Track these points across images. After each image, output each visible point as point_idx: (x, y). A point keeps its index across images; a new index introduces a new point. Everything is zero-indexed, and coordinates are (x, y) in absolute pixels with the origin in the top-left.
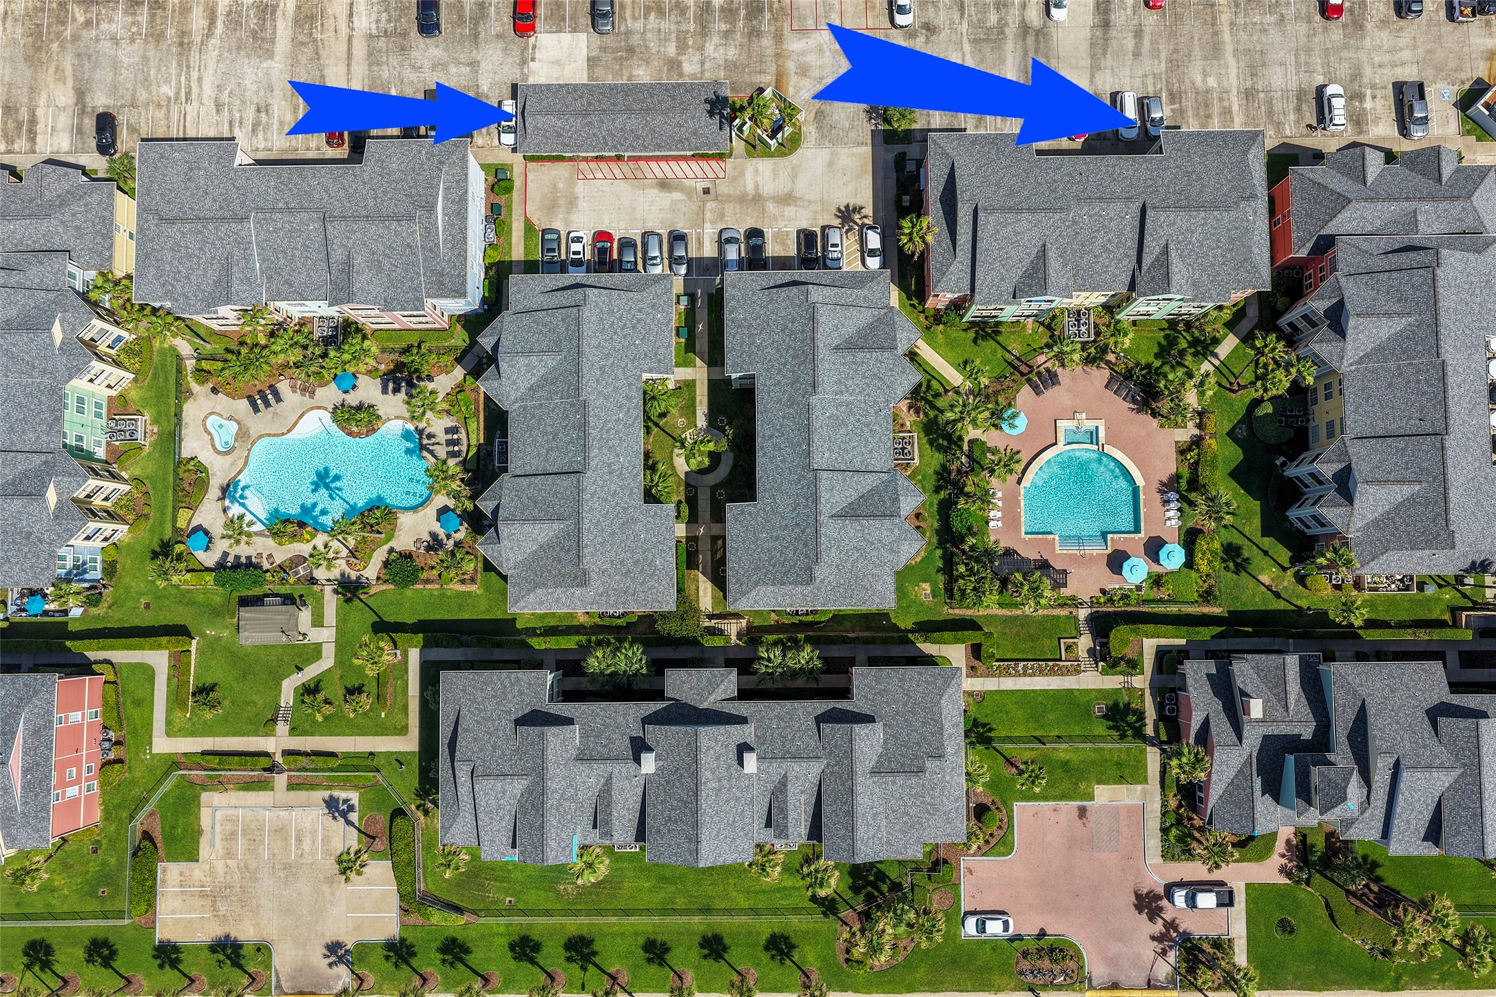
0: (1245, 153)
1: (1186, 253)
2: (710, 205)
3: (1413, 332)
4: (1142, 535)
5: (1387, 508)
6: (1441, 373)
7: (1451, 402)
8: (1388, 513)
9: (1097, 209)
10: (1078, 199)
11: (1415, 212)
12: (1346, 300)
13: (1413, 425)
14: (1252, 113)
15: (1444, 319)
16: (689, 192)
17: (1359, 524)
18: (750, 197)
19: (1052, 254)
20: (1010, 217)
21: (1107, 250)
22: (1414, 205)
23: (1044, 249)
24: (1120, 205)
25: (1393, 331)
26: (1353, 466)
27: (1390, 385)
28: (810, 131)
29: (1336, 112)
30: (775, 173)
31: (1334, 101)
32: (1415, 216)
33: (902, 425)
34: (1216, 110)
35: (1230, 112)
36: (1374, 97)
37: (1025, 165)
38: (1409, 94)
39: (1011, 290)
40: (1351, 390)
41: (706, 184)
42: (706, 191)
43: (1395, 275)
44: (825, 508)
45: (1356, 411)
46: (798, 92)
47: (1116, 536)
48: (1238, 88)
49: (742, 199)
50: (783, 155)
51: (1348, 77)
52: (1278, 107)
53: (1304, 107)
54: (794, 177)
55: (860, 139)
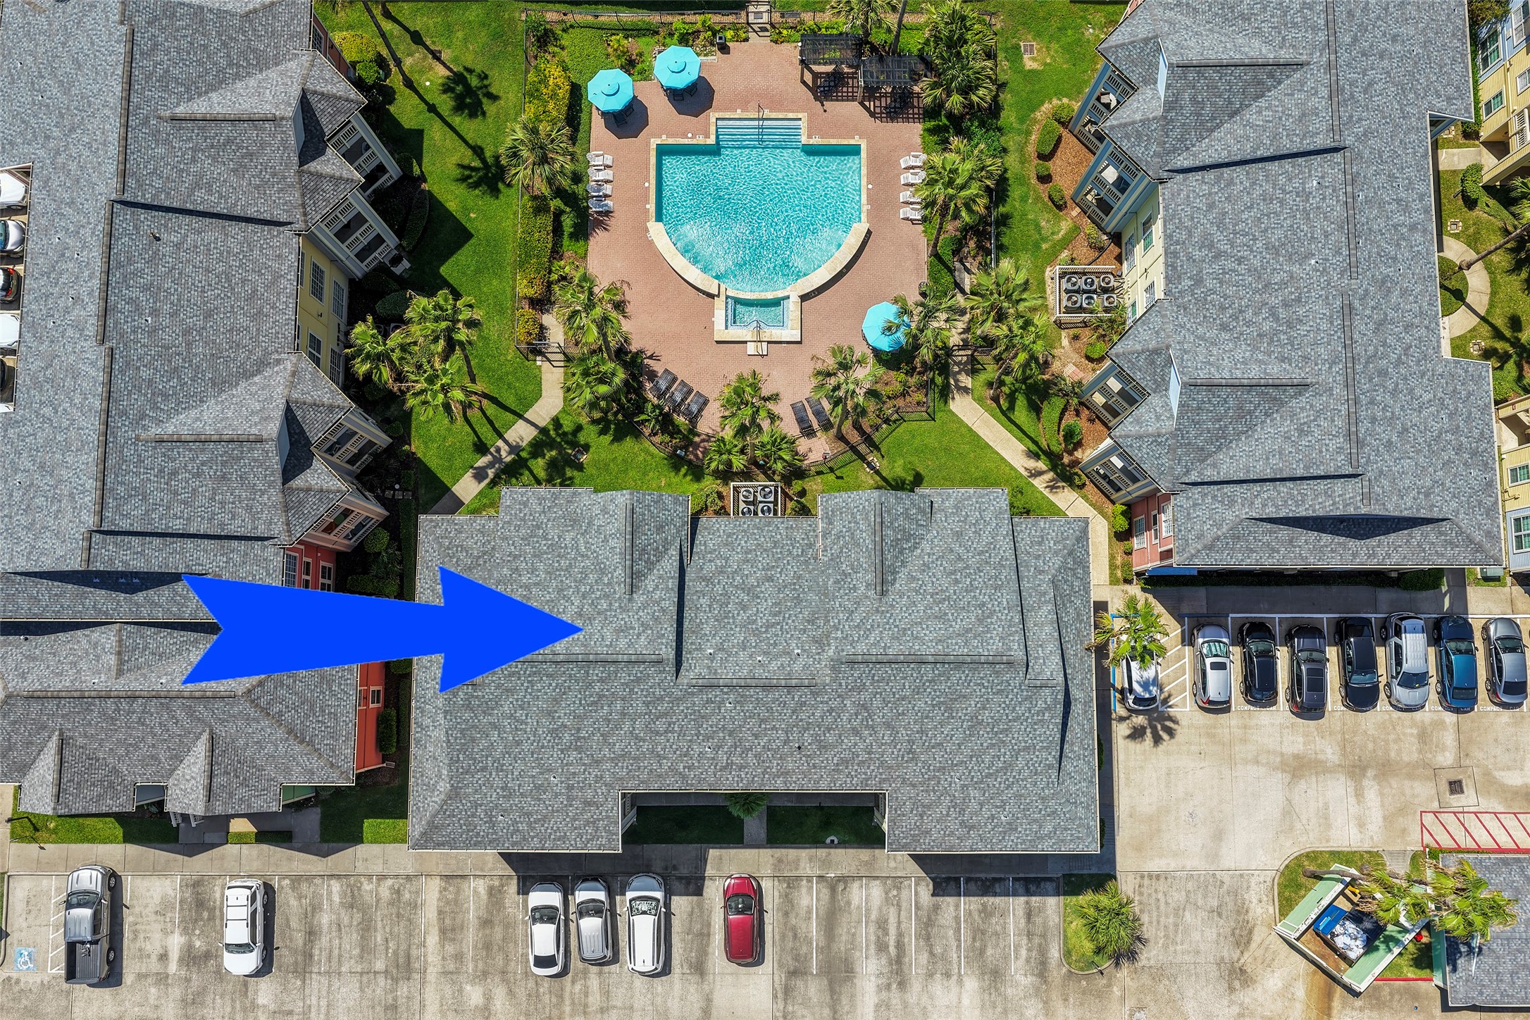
0: (455, 793)
1: (592, 578)
2: (1446, 758)
3: (155, 407)
4: (654, 142)
5: (239, 85)
6: (110, 323)
7: (98, 265)
8: (237, 77)
9: (774, 666)
10: (813, 688)
11: (120, 673)
12: (278, 478)
13: (177, 231)
14: (400, 929)
15: (91, 426)
16: (1490, 785)
17: (293, 65)
18: (1370, 773)
19: (864, 578)
20: (958, 648)
21: (749, 590)
22: (121, 685)
23: (883, 583)
24: (727, 673)
25: (193, 413)
26: (296, 160)
27: (208, 315)
28: (1261, 907)
29: (244, 913)
30: (1325, 818)
31: (244, 938)
32: (121, 662)
33: (1076, 338)
34: (471, 937)
35: (443, 931)
36: (164, 957)
37: (912, 771)
38: (96, 960)
39: (939, 516)
40: (282, 319)
41: (1456, 801)
42: (1456, 787)
43: (177, 526)
44: (1316, 78)
45: (277, 277)
46: (1287, 987)
47: (700, 140)
48: (423, 982)
49: (1386, 769)
50: (1312, 856)
51: (209, 1000)
52: (351, 940)
53: (299, 939)
54: (1289, 812)
55: (1162, 886)
